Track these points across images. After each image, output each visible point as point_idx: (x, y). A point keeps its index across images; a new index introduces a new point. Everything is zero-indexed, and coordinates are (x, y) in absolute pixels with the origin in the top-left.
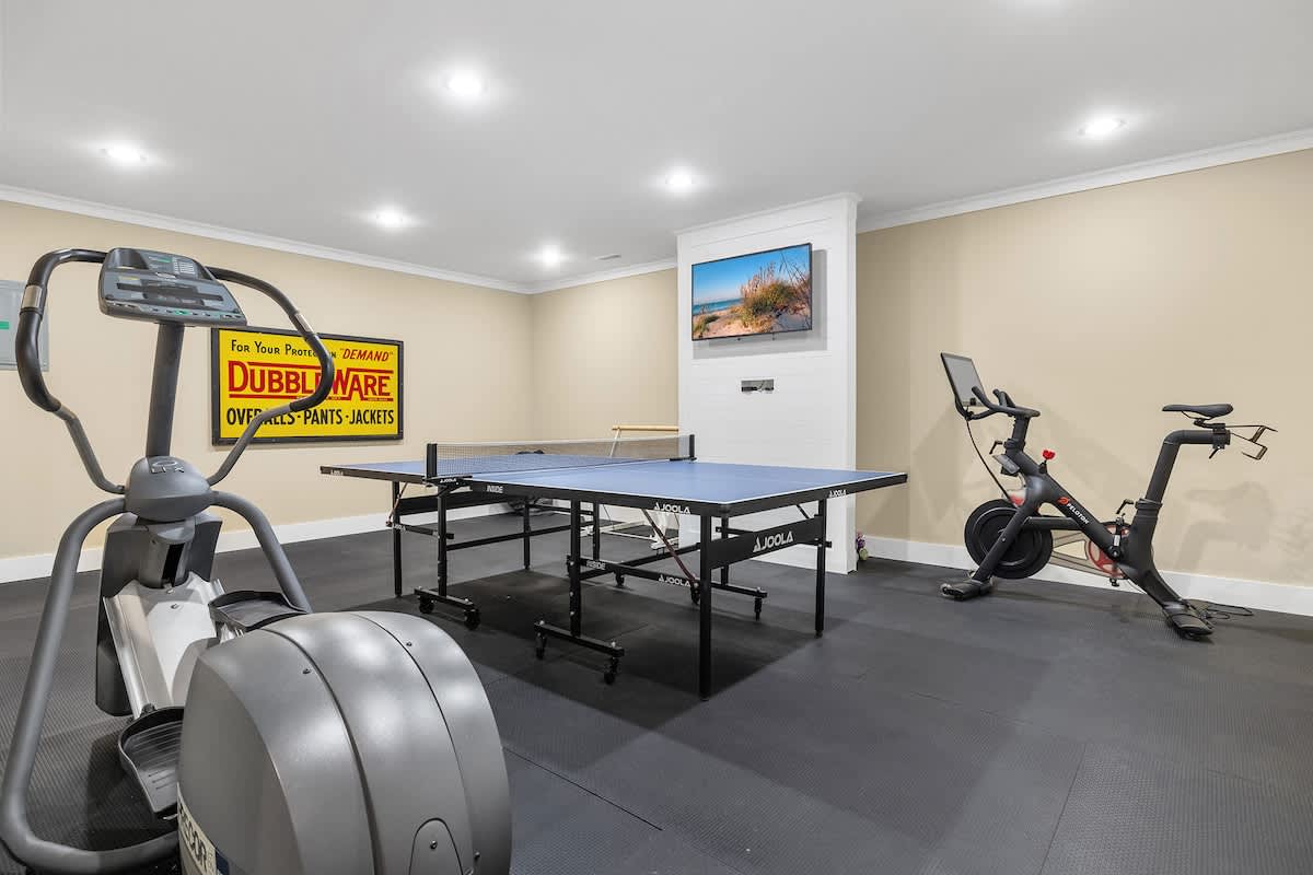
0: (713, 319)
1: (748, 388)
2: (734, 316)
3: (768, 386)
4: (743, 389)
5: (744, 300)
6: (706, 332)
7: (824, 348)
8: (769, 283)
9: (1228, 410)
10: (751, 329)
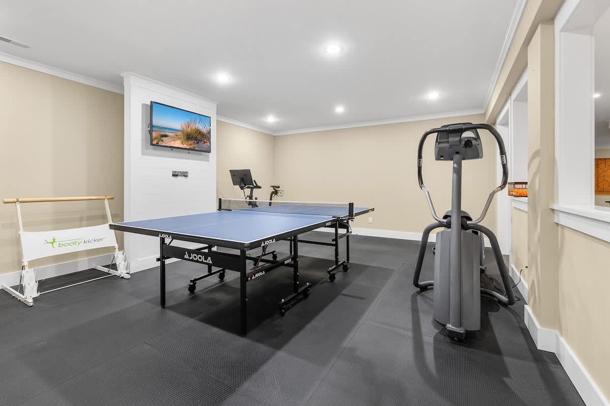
0: (166, 136)
1: (175, 175)
2: (176, 137)
3: (185, 175)
4: (173, 175)
5: (183, 131)
6: (161, 142)
7: (208, 161)
8: (194, 128)
9: (279, 187)
10: (185, 146)
